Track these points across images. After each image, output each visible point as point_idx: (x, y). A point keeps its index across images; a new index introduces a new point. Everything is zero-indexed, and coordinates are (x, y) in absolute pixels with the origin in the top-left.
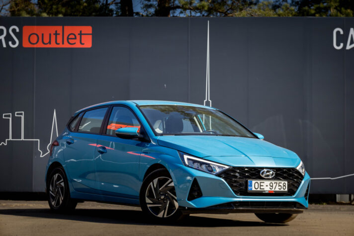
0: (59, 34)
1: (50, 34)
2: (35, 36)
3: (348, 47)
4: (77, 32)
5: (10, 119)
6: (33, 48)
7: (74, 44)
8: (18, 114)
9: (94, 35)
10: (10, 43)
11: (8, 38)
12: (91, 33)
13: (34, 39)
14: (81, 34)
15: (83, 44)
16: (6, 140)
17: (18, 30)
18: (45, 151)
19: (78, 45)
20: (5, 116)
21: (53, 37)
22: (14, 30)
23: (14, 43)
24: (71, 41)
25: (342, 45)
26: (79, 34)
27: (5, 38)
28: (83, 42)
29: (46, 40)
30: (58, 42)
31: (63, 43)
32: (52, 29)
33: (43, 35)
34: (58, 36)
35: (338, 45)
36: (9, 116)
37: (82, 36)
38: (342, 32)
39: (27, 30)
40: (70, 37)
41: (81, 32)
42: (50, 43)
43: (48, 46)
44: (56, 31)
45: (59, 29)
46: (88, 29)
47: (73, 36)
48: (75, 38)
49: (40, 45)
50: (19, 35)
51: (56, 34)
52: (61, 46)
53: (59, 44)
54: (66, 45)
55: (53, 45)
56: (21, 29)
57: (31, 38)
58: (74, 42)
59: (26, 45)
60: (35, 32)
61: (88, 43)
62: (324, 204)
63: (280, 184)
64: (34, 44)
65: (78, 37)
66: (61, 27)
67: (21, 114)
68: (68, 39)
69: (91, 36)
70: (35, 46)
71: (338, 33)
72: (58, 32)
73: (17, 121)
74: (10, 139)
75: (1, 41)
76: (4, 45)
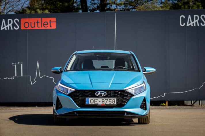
0: (39, 22)
1: (35, 23)
2: (27, 23)
3: (188, 25)
4: (48, 21)
5: (16, 66)
6: (27, 30)
7: (47, 27)
8: (19, 63)
9: (57, 22)
10: (15, 27)
11: (14, 25)
13: (27, 25)
14: (50, 22)
15: (52, 27)
16: (14, 76)
17: (18, 21)
18: (33, 82)
19: (49, 28)
20: (13, 64)
21: (36, 24)
22: (16, 21)
23: (17, 27)
24: (45, 25)
25: (184, 24)
26: (49, 22)
27: (12, 25)
28: (51, 26)
29: (33, 26)
31: (41, 27)
32: (35, 20)
33: (31, 23)
34: (39, 23)
35: (182, 24)
36: (15, 64)
37: (51, 23)
38: (184, 17)
39: (23, 20)
41: (50, 21)
43: (34, 28)
44: (38, 21)
45: (39, 19)
46: (54, 19)
47: (46, 23)
48: (47, 24)
49: (30, 28)
50: (19, 23)
51: (38, 22)
52: (40, 28)
53: (39, 27)
54: (43, 28)
55: (36, 28)
56: (20, 20)
57: (25, 24)
59: (23, 28)
60: (27, 22)
61: (54, 26)
62: (176, 106)
63: (110, 100)
64: (26, 27)
65: (49, 23)
66: (40, 19)
67: (21, 63)
68: (44, 24)
69: (55, 23)
70: (27, 29)
71: (182, 18)
72: (39, 21)
73: (19, 67)
74: (16, 75)
75: (10, 26)
76: (12, 29)
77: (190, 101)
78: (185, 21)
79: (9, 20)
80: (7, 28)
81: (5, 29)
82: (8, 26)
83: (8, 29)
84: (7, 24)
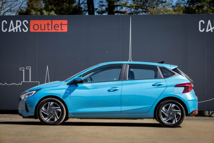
0: (50, 25)
1: (45, 25)
3: (207, 31)
5: (24, 70)
6: (36, 32)
7: (58, 30)
8: (27, 68)
9: (69, 25)
10: (23, 29)
11: (22, 27)
12: (67, 24)
13: (36, 27)
14: (61, 24)
15: (63, 30)
16: (22, 82)
17: (27, 23)
19: (60, 31)
20: (21, 69)
21: (46, 26)
22: (25, 23)
23: (25, 29)
25: (204, 29)
28: (62, 29)
29: (43, 28)
30: (49, 29)
31: (52, 29)
32: (46, 22)
33: (41, 25)
34: (49, 25)
35: (202, 29)
36: (23, 69)
38: (204, 23)
39: (33, 22)
40: (55, 26)
41: (61, 23)
42: (45, 29)
43: (44, 31)
44: (48, 23)
45: (50, 22)
46: (65, 22)
47: (57, 26)
48: (58, 27)
49: (39, 30)
50: (28, 25)
51: (48, 24)
52: (51, 31)
53: (49, 30)
54: (54, 31)
56: (29, 22)
58: (57, 29)
59: (32, 30)
60: (37, 24)
61: (65, 29)
64: (36, 30)
65: (60, 26)
66: (51, 21)
67: (30, 68)
68: (54, 27)
69: (67, 25)
70: (37, 31)
71: (202, 23)
73: (27, 72)
74: (24, 81)
75: (18, 28)
76: (20, 31)
77: (208, 112)
78: (204, 26)
79: (17, 21)
80: (15, 30)
81: (13, 31)
82: (16, 28)
83: (17, 31)
84: (15, 26)
